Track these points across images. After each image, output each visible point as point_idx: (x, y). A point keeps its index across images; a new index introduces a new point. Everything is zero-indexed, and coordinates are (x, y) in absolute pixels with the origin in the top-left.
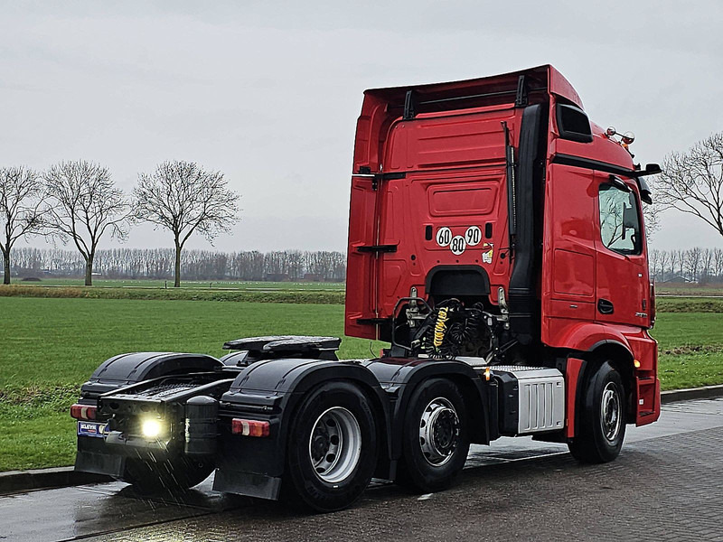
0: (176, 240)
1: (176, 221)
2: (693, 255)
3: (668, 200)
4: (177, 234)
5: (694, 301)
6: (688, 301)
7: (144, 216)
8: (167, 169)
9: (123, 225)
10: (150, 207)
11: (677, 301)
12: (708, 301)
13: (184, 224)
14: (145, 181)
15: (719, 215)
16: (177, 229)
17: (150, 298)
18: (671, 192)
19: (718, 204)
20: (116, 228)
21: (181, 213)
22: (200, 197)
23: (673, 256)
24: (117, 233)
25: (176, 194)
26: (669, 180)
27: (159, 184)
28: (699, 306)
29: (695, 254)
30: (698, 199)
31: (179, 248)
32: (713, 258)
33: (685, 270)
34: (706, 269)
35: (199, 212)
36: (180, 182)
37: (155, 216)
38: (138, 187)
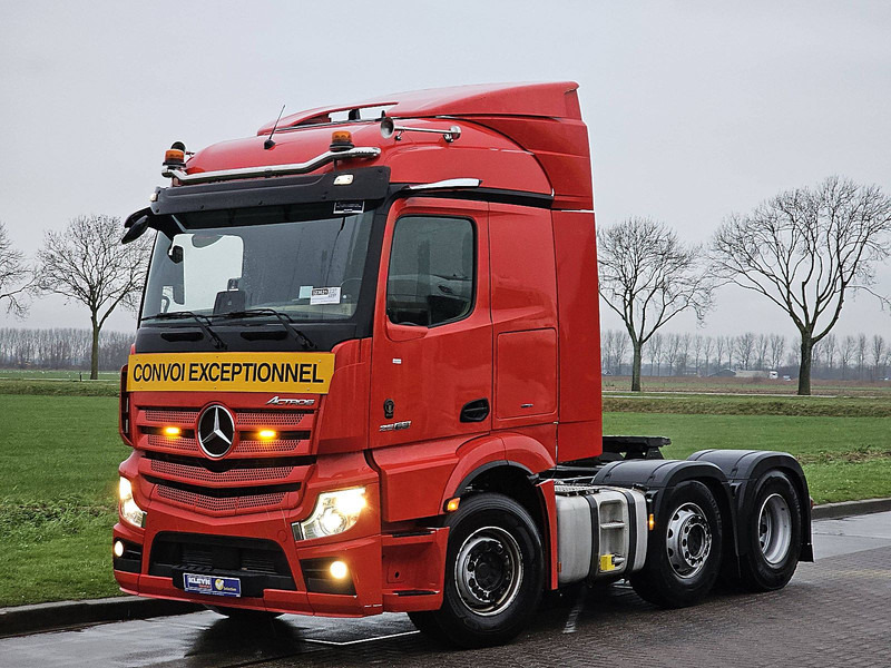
0: (94, 319)
1: (93, 293)
2: (745, 342)
3: (728, 273)
4: (94, 310)
5: (761, 401)
6: (753, 401)
7: (51, 287)
8: (83, 225)
9: (23, 298)
10: (59, 274)
11: (739, 401)
12: (777, 400)
13: (104, 298)
14: (53, 239)
15: (789, 292)
16: (94, 303)
17: (60, 394)
18: (729, 263)
19: (787, 279)
20: (12, 302)
21: (100, 283)
22: (126, 262)
23: (720, 343)
24: (14, 308)
25: (94, 258)
26: (727, 248)
27: (71, 245)
28: (766, 407)
29: (747, 341)
30: (763, 272)
31: (97, 329)
32: (769, 346)
33: (734, 361)
34: (760, 360)
35: (124, 282)
36: (98, 242)
37: (65, 287)
38: (43, 248)
